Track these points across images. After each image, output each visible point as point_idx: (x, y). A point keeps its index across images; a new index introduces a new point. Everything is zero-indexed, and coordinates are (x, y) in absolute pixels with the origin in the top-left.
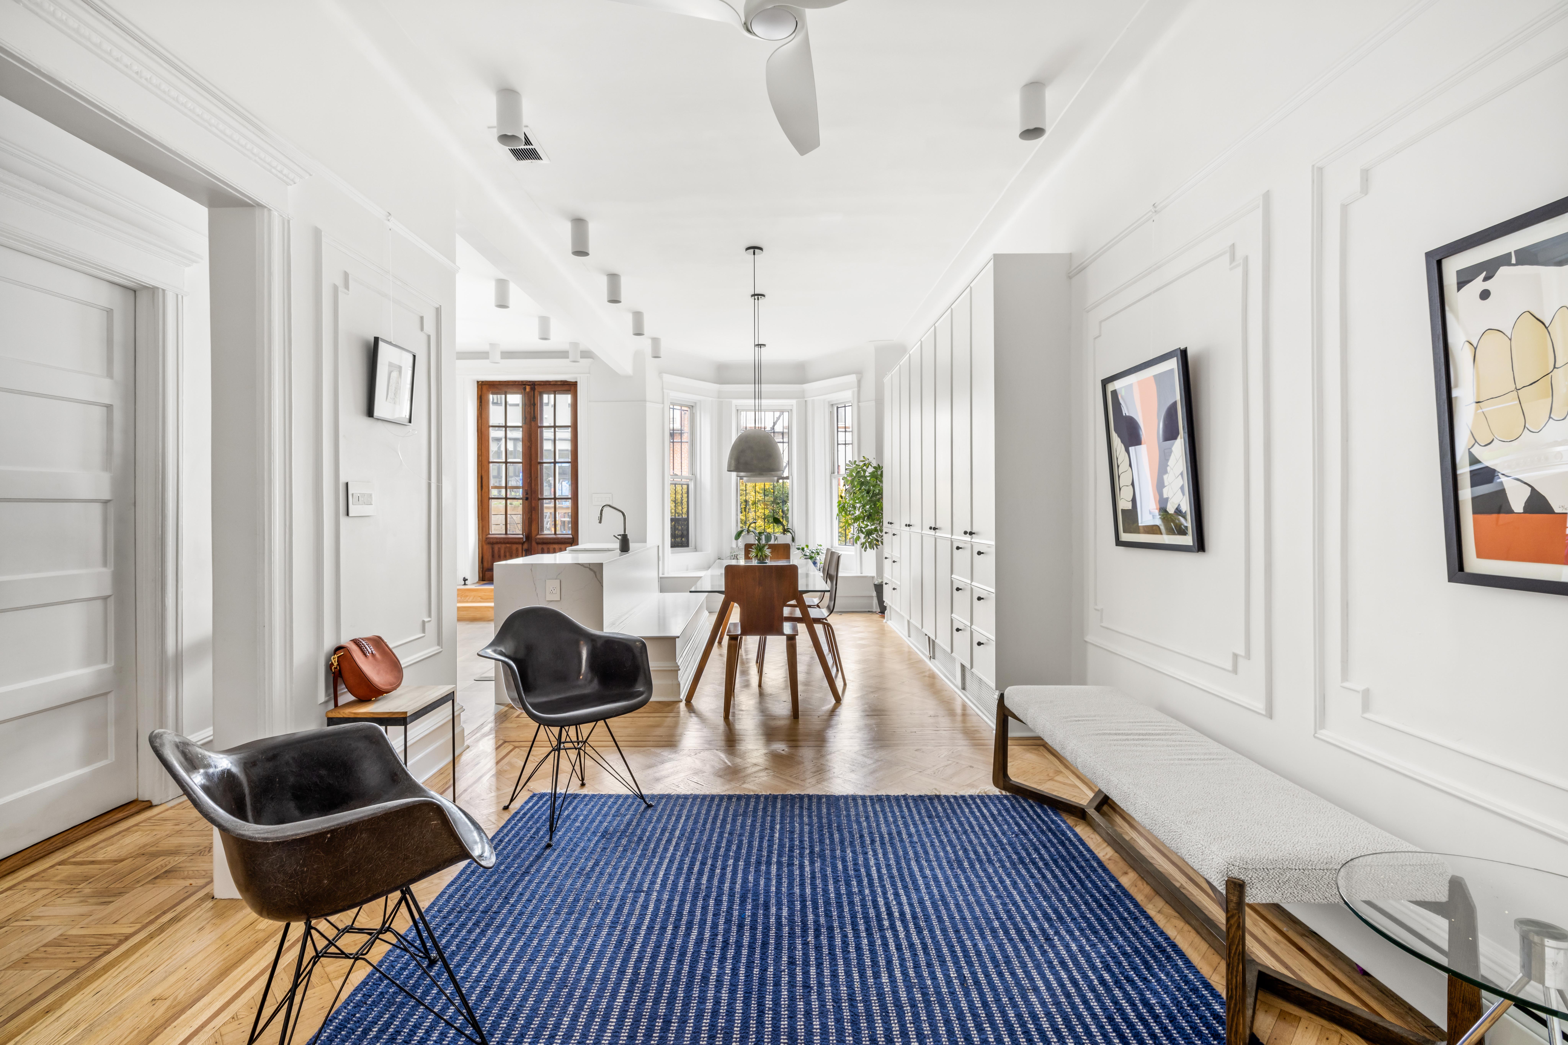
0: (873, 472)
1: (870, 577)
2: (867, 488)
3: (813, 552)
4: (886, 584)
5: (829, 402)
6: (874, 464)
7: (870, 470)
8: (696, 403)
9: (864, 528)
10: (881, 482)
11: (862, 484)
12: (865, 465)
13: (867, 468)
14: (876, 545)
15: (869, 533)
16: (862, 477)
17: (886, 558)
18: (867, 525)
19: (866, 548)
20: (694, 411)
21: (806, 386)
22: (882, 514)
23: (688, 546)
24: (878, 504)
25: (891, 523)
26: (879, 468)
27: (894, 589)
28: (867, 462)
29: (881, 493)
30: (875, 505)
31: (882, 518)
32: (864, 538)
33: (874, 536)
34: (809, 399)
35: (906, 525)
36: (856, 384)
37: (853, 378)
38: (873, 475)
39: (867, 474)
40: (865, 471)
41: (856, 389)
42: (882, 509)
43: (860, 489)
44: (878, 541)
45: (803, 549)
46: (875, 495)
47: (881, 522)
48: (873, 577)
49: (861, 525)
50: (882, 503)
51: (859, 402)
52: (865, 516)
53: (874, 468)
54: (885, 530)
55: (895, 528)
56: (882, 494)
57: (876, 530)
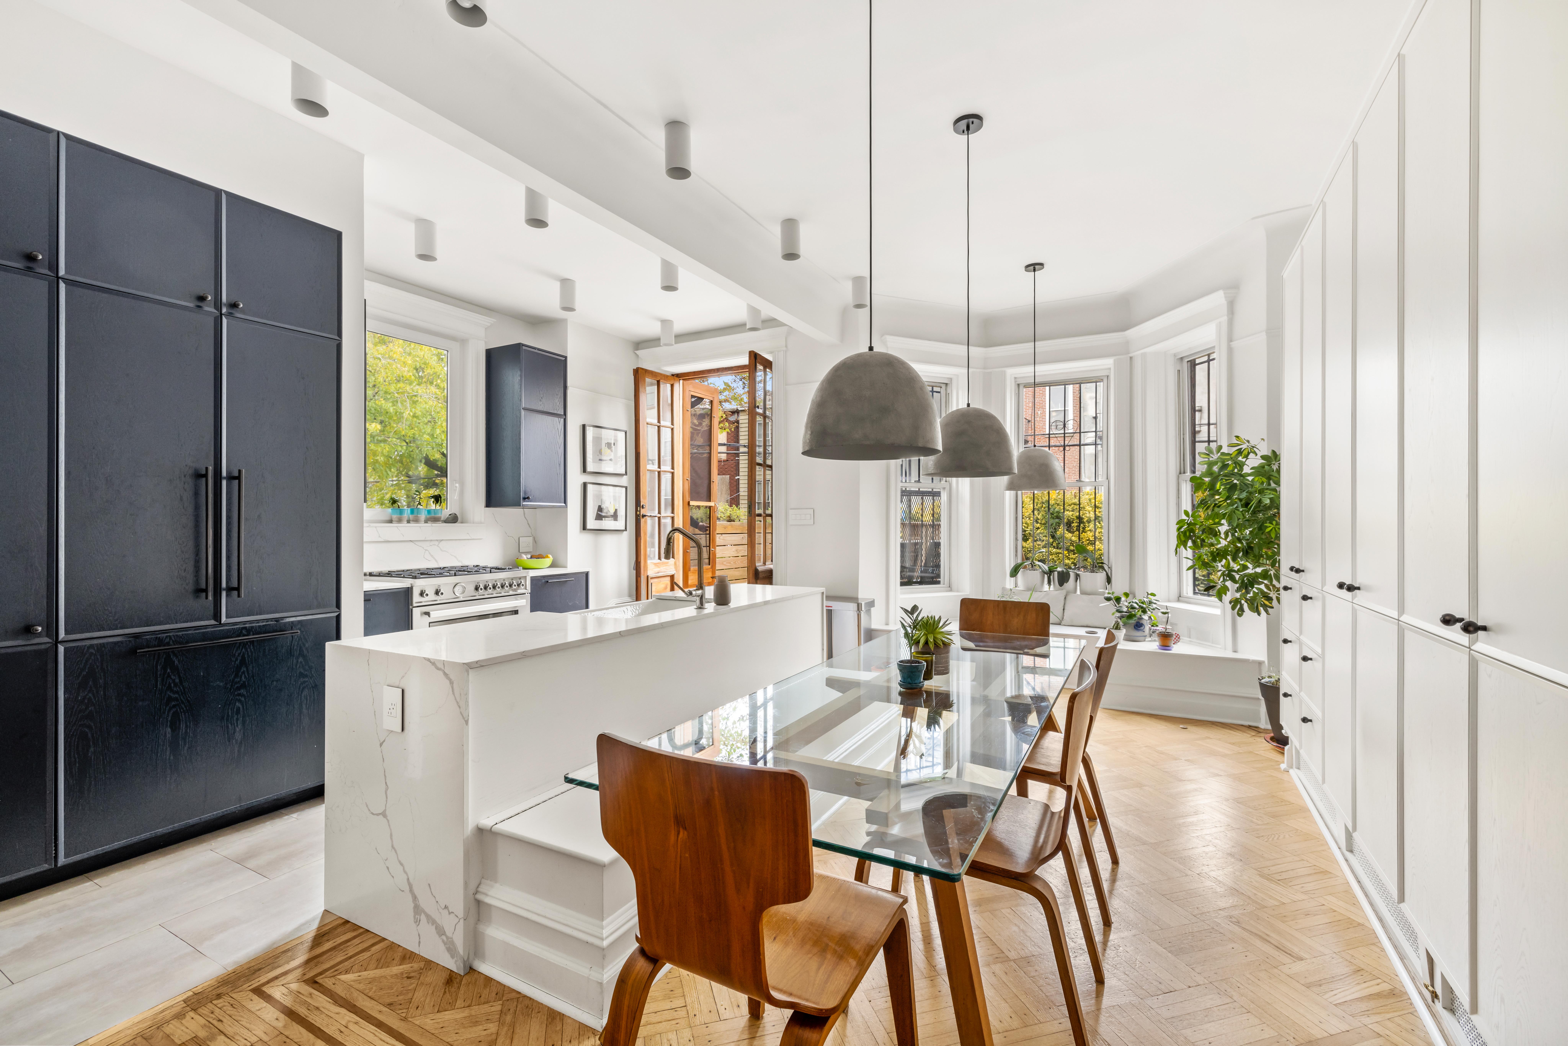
0: (1262, 466)
1: (1254, 662)
2: (1244, 495)
3: (1133, 608)
4: (1286, 695)
5: (1175, 355)
6: (1264, 450)
7: (1253, 462)
8: (951, 379)
9: (1238, 571)
10: (1278, 483)
11: (1232, 488)
12: (1240, 452)
13: (1247, 457)
14: (1265, 607)
15: (1247, 584)
16: (1232, 474)
17: (1286, 641)
18: (1245, 567)
19: (1242, 610)
20: (949, 391)
21: (1131, 333)
22: (1279, 545)
23: (939, 583)
24: (1269, 527)
25: (1298, 571)
26: (1274, 457)
27: (1305, 720)
28: (1244, 447)
29: (1275, 504)
30: (1261, 528)
31: (1278, 553)
32: (1238, 590)
33: (1262, 587)
34: (1136, 354)
35: (1341, 586)
36: (1224, 310)
37: (1218, 299)
38: (1259, 471)
39: (1246, 470)
40: (1241, 465)
41: (1224, 319)
42: (1278, 537)
43: (1228, 498)
44: (1270, 599)
45: (1118, 600)
46: (1260, 507)
47: (1275, 563)
48: (1260, 663)
49: (1232, 564)
50: (1278, 524)
51: (1230, 340)
52: (1238, 550)
53: (1263, 457)
54: (1284, 581)
55: (1309, 583)
56: (1278, 508)
57: (1265, 575)
